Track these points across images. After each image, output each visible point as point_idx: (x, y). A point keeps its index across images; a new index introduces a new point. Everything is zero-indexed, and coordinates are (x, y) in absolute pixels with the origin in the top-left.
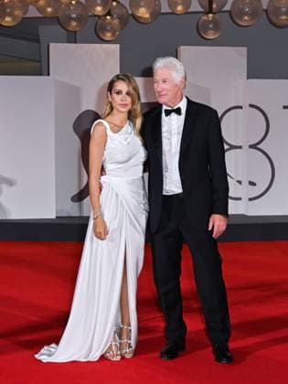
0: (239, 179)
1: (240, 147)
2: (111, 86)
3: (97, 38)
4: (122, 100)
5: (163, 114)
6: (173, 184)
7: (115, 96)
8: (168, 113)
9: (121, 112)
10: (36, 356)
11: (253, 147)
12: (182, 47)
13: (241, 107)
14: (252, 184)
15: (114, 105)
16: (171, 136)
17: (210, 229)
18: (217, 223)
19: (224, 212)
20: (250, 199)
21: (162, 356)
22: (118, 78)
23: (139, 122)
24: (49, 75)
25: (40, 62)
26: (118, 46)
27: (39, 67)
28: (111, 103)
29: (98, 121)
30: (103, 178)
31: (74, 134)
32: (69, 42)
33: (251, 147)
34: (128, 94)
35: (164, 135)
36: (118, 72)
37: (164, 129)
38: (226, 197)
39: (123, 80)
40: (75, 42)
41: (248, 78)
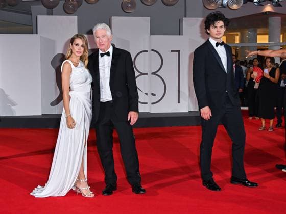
0: (146, 92)
1: (147, 74)
2: (72, 41)
3: (64, 13)
5: (100, 56)
6: (106, 95)
7: (74, 46)
8: (102, 55)
9: (77, 56)
10: (31, 194)
11: (154, 74)
12: (113, 17)
13: (147, 51)
14: (153, 95)
16: (104, 68)
17: (129, 120)
18: (133, 117)
19: (137, 110)
20: (153, 104)
21: (103, 193)
23: (87, 62)
24: (37, 33)
25: (32, 26)
26: (77, 17)
27: (31, 28)
28: (72, 50)
29: (65, 61)
30: (70, 92)
31: (52, 67)
32: (48, 14)
33: (153, 74)
34: (82, 46)
35: (100, 68)
36: (76, 33)
37: (100, 65)
38: (137, 102)
40: (52, 15)
41: (151, 35)
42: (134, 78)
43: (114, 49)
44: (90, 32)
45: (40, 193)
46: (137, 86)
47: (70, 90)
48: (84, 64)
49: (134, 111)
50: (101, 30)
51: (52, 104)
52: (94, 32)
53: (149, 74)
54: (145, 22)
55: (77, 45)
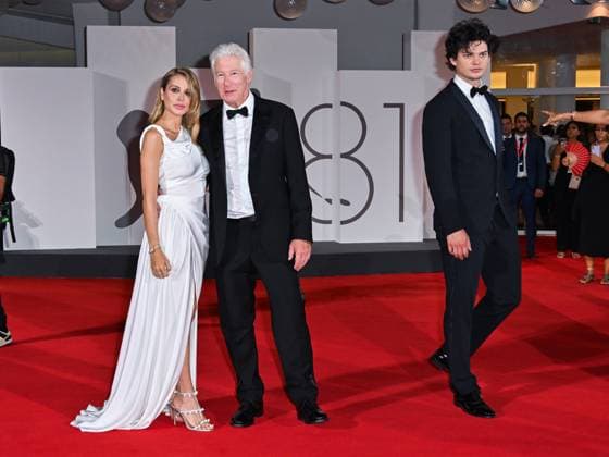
0: (328, 198)
1: (330, 157)
2: (165, 82)
3: (147, 20)
4: (179, 100)
5: (225, 117)
6: (241, 204)
7: (170, 92)
8: (231, 114)
9: (175, 115)
10: (72, 424)
11: (346, 156)
12: (255, 30)
13: (330, 106)
14: (345, 203)
15: (166, 105)
16: (236, 142)
17: (290, 259)
18: (300, 252)
19: (308, 237)
20: (343, 223)
21: (233, 423)
22: (176, 71)
23: (196, 129)
24: (86, 66)
25: (74, 49)
26: (174, 28)
27: (73, 55)
28: (163, 103)
29: (150, 127)
30: (160, 197)
32: (111, 24)
33: (343, 156)
34: (187, 93)
35: (227, 143)
37: (227, 135)
38: (309, 219)
39: (184, 74)
40: (119, 25)
41: (339, 69)
42: (303, 165)
43: (258, 100)
44: (205, 63)
45: (91, 421)
46: (309, 182)
47: (159, 191)
48: (191, 134)
49: (303, 239)
50: (228, 58)
51: (120, 224)
52: (213, 63)
53: (336, 156)
54: (325, 41)
55: (175, 90)
